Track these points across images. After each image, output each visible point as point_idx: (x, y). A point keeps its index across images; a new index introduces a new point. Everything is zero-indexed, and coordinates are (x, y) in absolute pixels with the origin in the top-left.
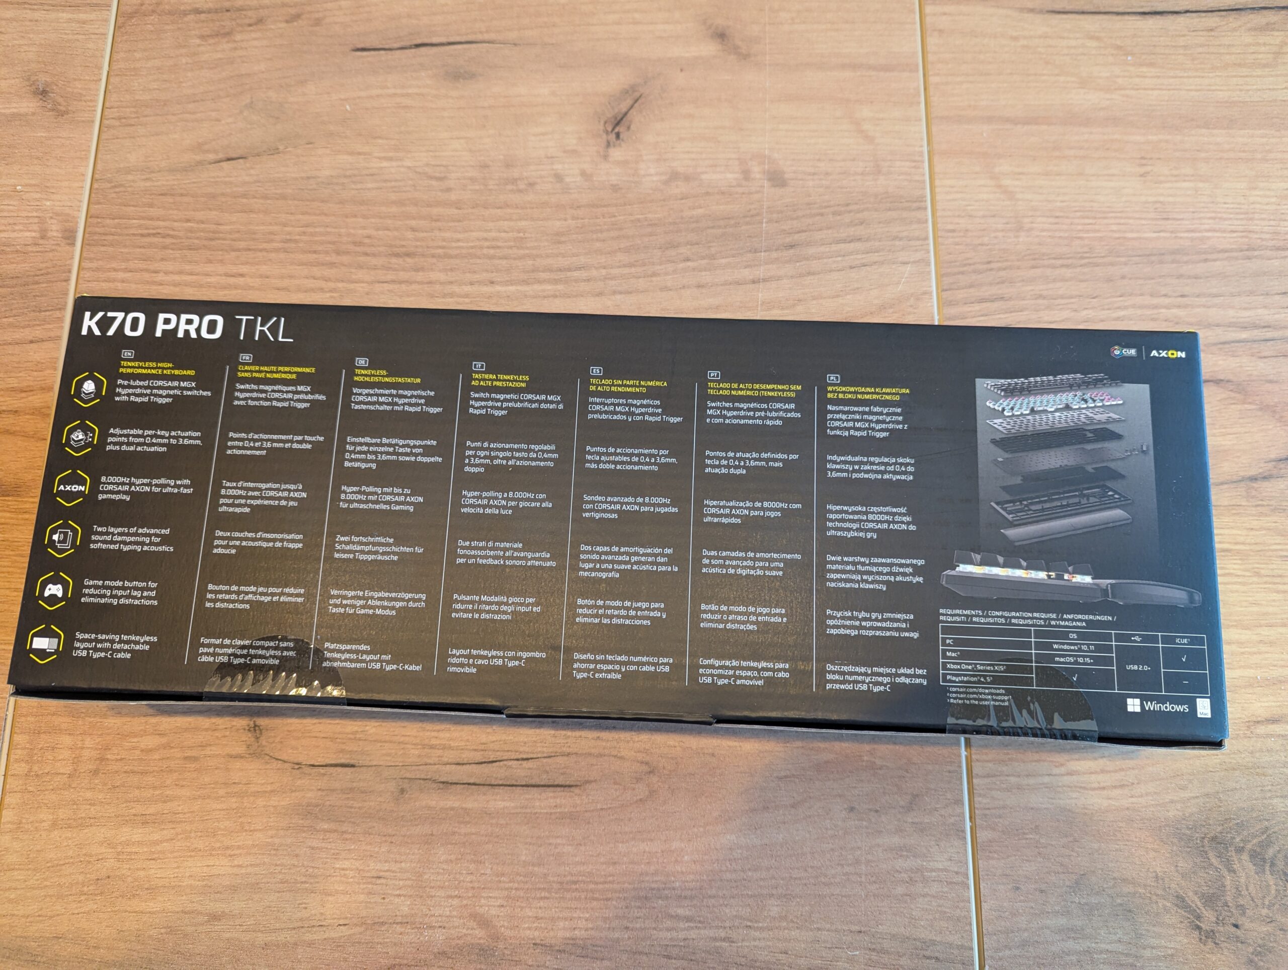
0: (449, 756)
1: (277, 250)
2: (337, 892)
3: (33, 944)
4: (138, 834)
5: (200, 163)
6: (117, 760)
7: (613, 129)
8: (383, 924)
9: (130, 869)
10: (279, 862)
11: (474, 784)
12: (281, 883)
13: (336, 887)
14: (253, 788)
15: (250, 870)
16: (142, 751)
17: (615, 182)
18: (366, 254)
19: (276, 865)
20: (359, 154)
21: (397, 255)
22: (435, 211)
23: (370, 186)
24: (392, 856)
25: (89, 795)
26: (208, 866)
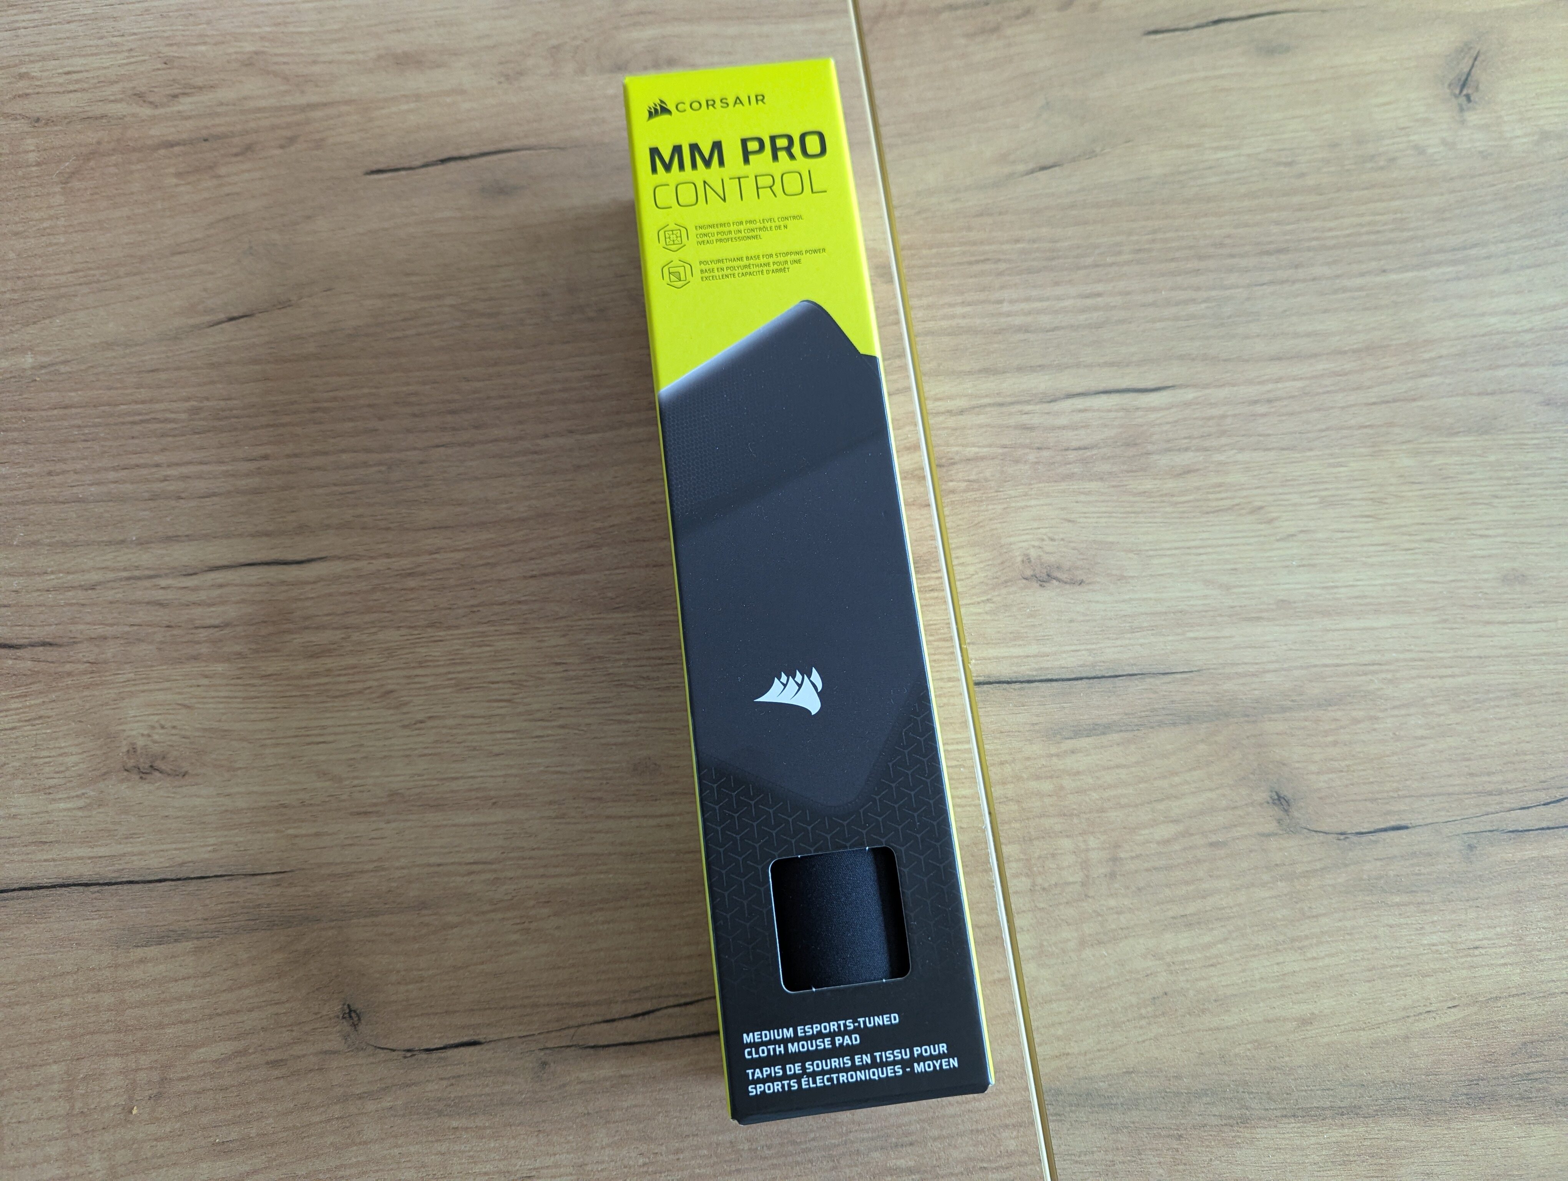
0: (1510, 801)
1: (1128, 263)
2: (1435, 971)
3: (1101, 1084)
4: (1184, 940)
5: (1011, 176)
6: (1132, 858)
7: (1461, 91)
8: (1497, 999)
9: (1187, 981)
10: (1357, 948)
11: (1549, 828)
12: (1370, 970)
13: (1432, 966)
14: (1300, 869)
15: (1327, 961)
16: (1158, 843)
17: (1481, 149)
18: (1232, 256)
19: (1356, 952)
20: (1189, 146)
21: (1268, 253)
22: (1296, 200)
23: (1213, 179)
24: (1483, 922)
25: (1112, 903)
26: (1278, 964)
